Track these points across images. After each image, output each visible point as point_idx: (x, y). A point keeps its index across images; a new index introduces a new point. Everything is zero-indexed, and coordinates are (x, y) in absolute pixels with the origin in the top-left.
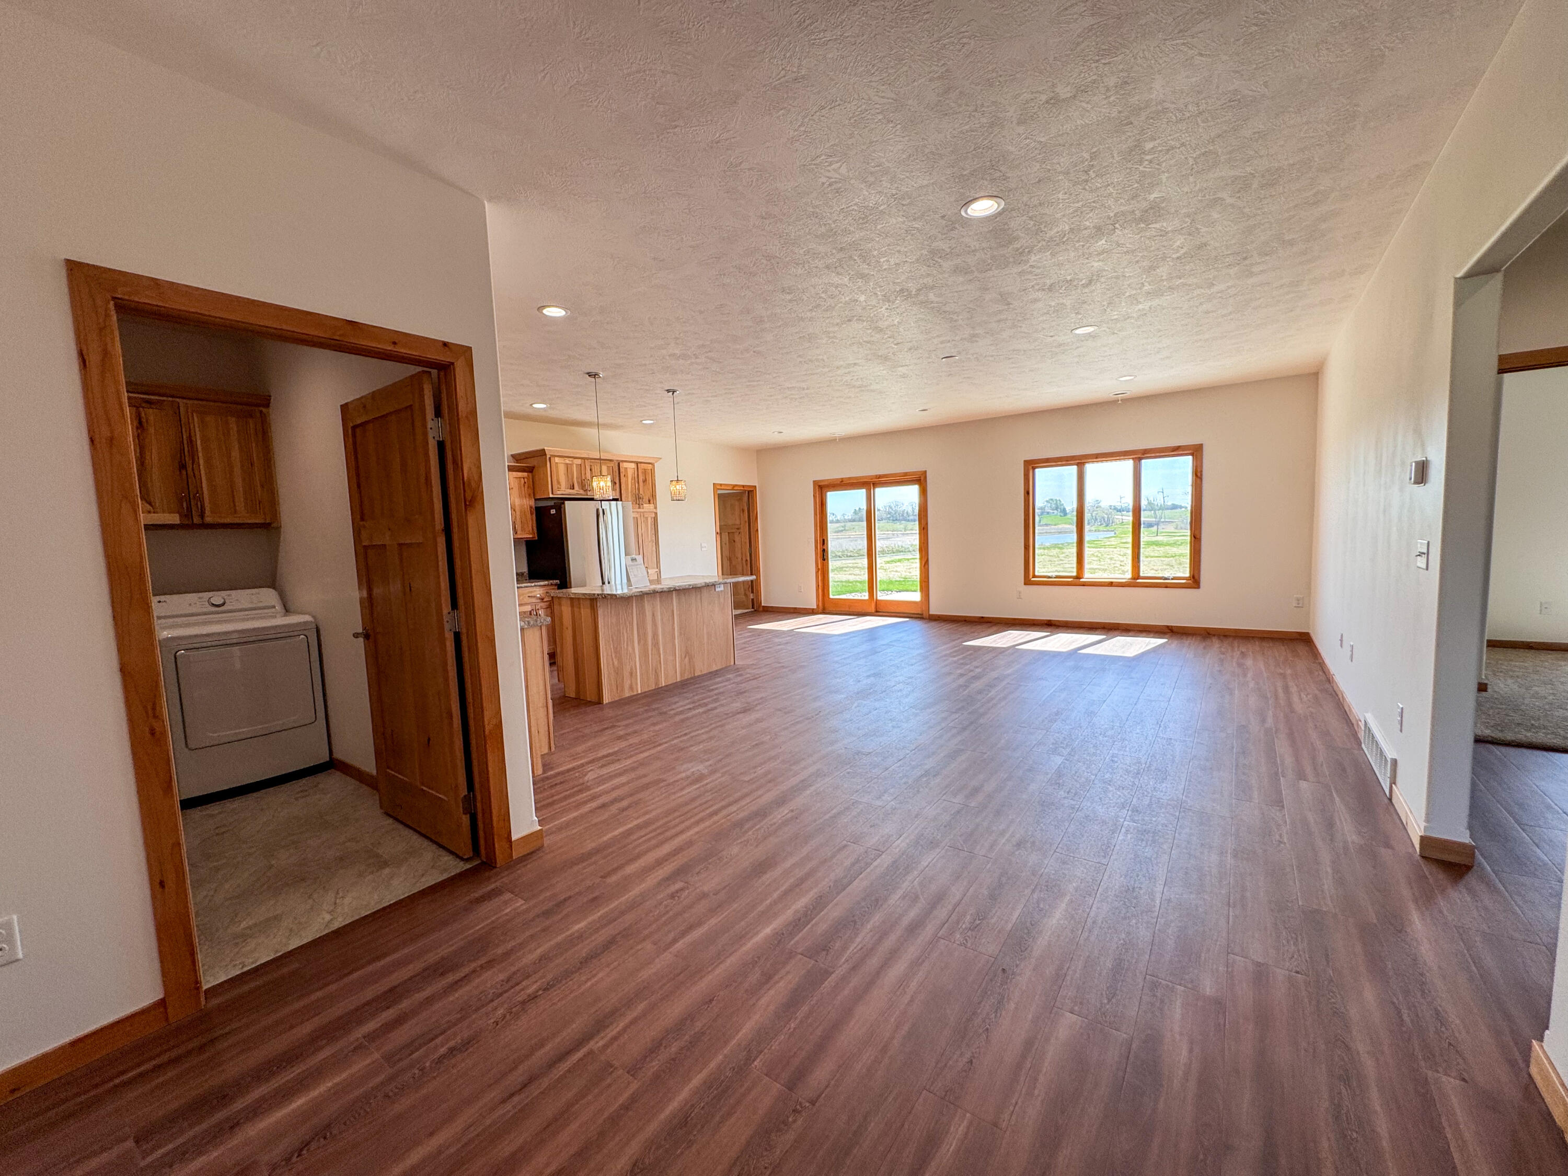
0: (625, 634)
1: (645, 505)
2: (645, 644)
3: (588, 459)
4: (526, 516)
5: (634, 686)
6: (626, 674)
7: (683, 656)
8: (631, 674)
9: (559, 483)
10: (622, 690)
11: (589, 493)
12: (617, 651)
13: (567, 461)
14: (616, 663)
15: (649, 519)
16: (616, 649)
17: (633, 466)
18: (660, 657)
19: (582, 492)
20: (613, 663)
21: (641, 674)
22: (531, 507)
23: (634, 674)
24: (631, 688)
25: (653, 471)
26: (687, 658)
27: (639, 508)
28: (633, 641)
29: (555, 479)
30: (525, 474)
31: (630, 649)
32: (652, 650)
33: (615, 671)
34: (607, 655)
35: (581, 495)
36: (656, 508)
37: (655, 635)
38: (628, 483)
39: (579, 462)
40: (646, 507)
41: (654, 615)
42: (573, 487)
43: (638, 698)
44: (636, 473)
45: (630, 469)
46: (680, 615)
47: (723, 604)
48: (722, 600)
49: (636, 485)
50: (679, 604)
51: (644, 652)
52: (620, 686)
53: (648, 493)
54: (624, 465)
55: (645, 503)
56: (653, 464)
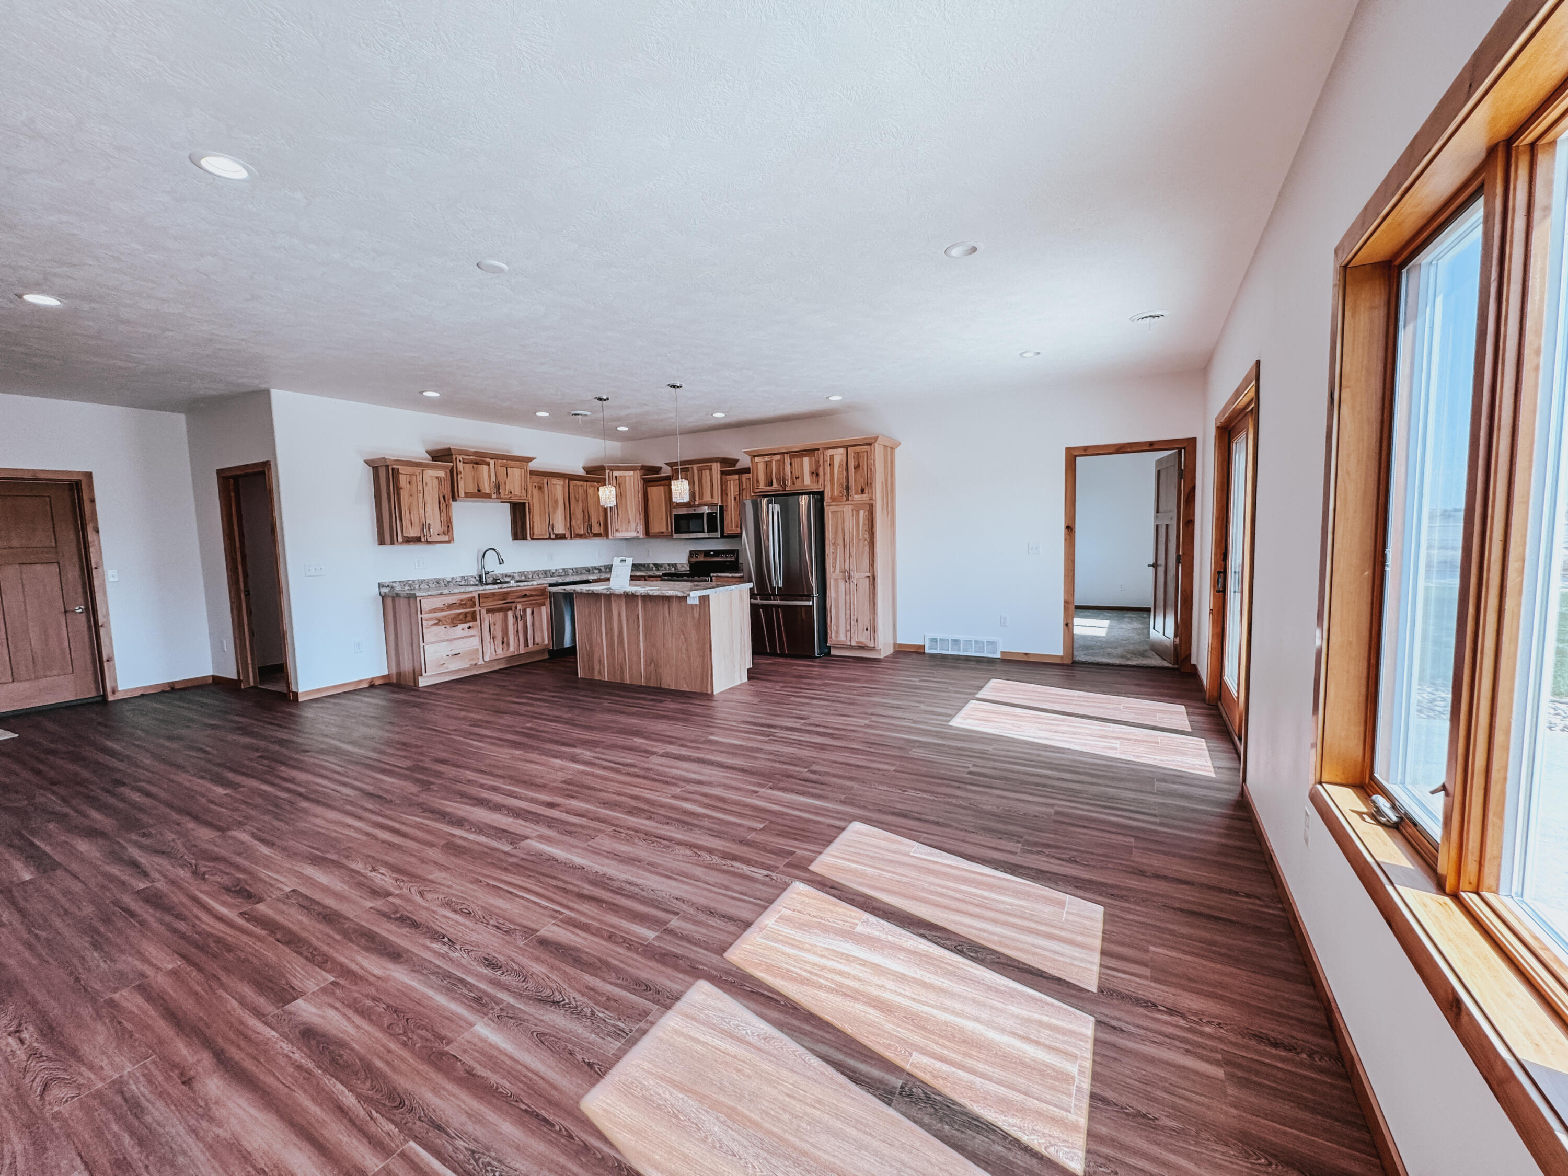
0: (595, 625)
3: (787, 453)
5: (602, 672)
6: (596, 661)
7: (648, 662)
8: (600, 661)
9: (758, 481)
10: (593, 672)
11: (787, 488)
12: (589, 637)
13: (767, 459)
14: (588, 648)
15: (861, 513)
17: (842, 451)
18: (625, 654)
19: (779, 488)
21: (608, 666)
23: (602, 661)
24: (600, 672)
25: (870, 455)
26: (653, 667)
27: (847, 499)
28: (602, 633)
29: (755, 477)
31: (599, 639)
32: (618, 645)
33: (587, 656)
35: (779, 491)
36: (871, 498)
37: (621, 633)
38: (835, 474)
39: (778, 457)
40: (857, 497)
41: (619, 614)
42: (771, 484)
43: (602, 684)
44: (845, 459)
45: (839, 455)
46: (645, 621)
47: (699, 620)
48: (696, 615)
49: (845, 474)
50: (645, 609)
51: (611, 645)
52: (591, 669)
53: (862, 482)
54: (830, 452)
55: (856, 493)
56: (870, 444)
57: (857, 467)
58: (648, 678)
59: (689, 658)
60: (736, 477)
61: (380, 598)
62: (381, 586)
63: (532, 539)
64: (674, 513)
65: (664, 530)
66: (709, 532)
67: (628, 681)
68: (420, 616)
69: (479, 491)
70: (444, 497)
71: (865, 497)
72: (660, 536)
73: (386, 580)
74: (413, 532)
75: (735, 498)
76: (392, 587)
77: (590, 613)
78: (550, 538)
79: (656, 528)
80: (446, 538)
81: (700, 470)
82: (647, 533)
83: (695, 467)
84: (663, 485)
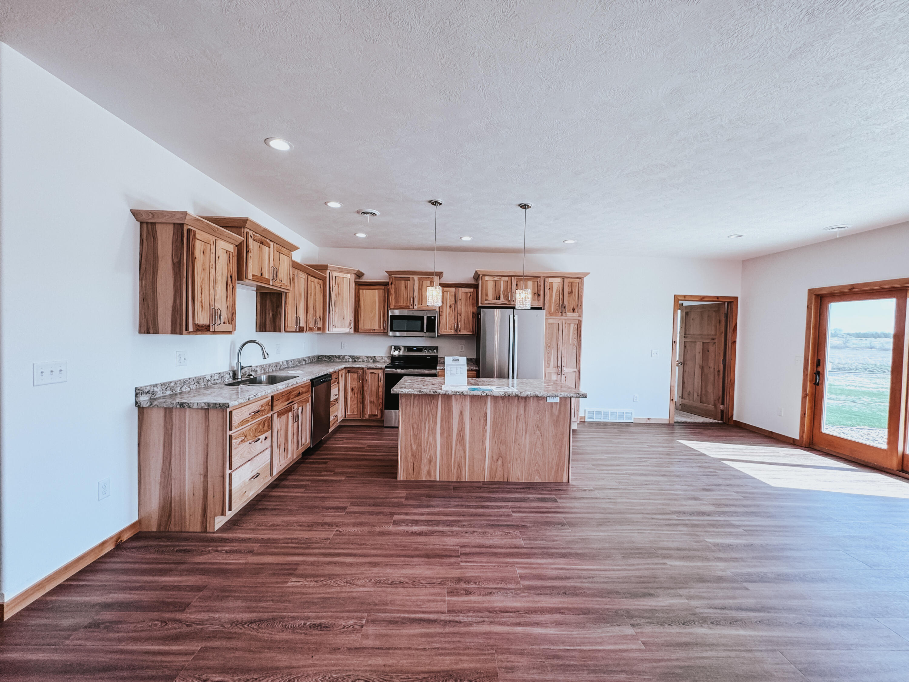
0: (427, 426)
1: (568, 314)
2: (449, 436)
3: (514, 276)
4: (468, 319)
5: (432, 472)
6: (425, 461)
7: (495, 459)
8: (430, 461)
9: (487, 295)
10: (419, 472)
11: (513, 303)
12: (417, 437)
13: (496, 278)
14: (414, 447)
15: (572, 326)
16: (415, 436)
17: (559, 280)
18: (465, 453)
19: (506, 302)
20: (412, 449)
21: (441, 465)
22: (473, 313)
23: (433, 461)
24: (429, 473)
25: (580, 286)
26: (500, 462)
27: (562, 315)
28: (435, 433)
29: (484, 292)
30: (471, 290)
31: (431, 439)
32: (456, 445)
33: (413, 455)
34: (406, 439)
35: (505, 304)
36: (580, 316)
37: (461, 431)
38: (553, 296)
39: (506, 279)
40: (570, 315)
41: (461, 413)
42: (499, 298)
43: (431, 485)
44: (561, 286)
45: (556, 283)
46: (495, 419)
47: (558, 417)
48: (556, 412)
49: (561, 297)
50: (495, 408)
51: (447, 445)
52: (416, 469)
53: (573, 304)
54: (551, 280)
55: (569, 311)
56: (580, 278)
57: (570, 293)
58: (493, 473)
59: (543, 451)
60: (453, 290)
61: (136, 409)
62: (138, 392)
63: (286, 331)
64: (390, 314)
65: (376, 327)
66: (427, 331)
67: (466, 477)
68: (229, 433)
69: (262, 274)
70: (231, 277)
71: (576, 314)
72: (370, 332)
73: (144, 383)
74: (202, 319)
75: (450, 306)
76: (153, 393)
77: (420, 414)
78: (296, 331)
79: (365, 325)
80: (228, 327)
81: (421, 281)
82: (357, 329)
83: (416, 278)
84: (378, 289)
